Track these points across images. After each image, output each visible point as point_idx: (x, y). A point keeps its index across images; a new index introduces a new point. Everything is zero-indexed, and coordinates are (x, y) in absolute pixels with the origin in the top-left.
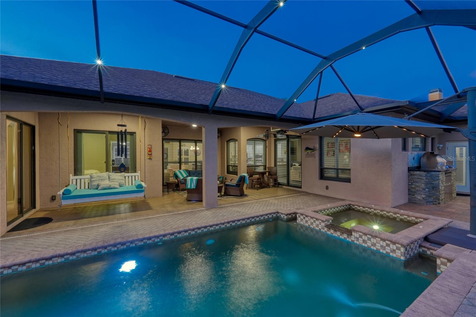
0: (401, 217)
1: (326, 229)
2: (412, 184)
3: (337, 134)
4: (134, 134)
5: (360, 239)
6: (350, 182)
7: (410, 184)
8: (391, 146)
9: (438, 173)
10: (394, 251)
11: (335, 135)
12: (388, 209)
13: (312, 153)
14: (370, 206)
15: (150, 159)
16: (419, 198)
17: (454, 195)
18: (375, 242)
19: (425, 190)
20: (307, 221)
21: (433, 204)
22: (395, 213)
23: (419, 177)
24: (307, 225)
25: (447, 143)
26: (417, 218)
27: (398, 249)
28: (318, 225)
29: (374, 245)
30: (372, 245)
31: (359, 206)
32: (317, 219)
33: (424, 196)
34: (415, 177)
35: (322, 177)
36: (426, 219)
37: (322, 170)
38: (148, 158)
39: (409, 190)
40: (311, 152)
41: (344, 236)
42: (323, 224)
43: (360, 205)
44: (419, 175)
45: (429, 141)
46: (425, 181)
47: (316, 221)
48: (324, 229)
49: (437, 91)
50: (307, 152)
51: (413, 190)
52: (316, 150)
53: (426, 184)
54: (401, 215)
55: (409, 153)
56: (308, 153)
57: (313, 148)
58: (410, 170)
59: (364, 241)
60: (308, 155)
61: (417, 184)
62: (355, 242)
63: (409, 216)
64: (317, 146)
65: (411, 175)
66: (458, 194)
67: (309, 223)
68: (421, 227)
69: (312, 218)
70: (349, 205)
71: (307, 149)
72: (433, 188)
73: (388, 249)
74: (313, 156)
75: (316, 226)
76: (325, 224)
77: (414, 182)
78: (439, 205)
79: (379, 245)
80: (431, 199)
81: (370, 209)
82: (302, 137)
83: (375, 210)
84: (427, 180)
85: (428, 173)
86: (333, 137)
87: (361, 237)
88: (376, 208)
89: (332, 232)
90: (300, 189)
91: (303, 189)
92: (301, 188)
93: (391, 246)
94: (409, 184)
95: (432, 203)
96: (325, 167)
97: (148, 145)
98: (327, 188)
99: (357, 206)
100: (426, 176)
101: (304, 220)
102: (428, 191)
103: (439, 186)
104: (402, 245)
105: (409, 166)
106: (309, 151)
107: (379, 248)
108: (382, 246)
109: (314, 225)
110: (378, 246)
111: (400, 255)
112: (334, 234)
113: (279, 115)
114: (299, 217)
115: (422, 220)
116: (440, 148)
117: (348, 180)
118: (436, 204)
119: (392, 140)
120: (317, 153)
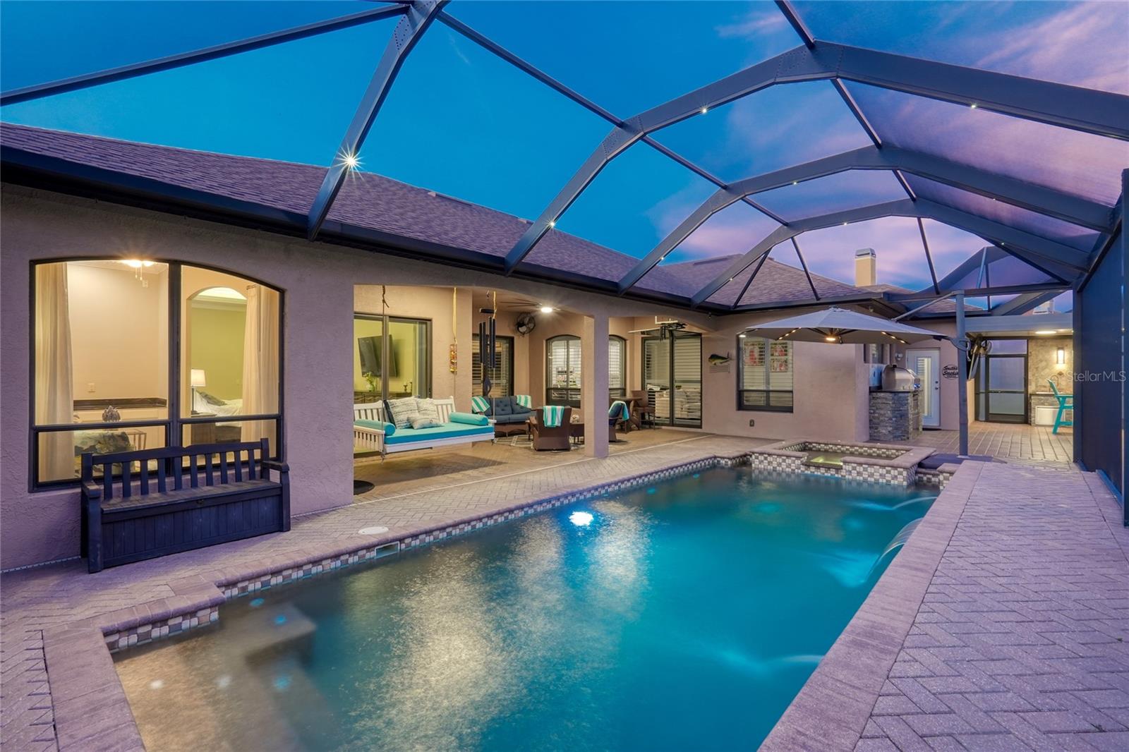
0: (878, 452)
1: (803, 468)
2: (874, 413)
3: (787, 335)
4: (428, 322)
5: (853, 471)
6: (792, 412)
7: (872, 411)
8: (854, 355)
9: (906, 395)
10: (895, 477)
11: (783, 336)
12: (861, 444)
13: (726, 364)
14: (834, 442)
15: (453, 372)
16: (884, 431)
17: (921, 430)
18: (873, 471)
19: (892, 420)
20: (770, 463)
21: (902, 440)
22: (870, 448)
23: (884, 401)
24: (770, 468)
25: (907, 352)
26: (897, 450)
27: (900, 473)
28: (790, 465)
29: (871, 475)
30: (869, 476)
31: (819, 444)
32: (788, 457)
33: (890, 429)
34: (879, 401)
35: (741, 406)
36: (907, 451)
37: (740, 393)
38: (452, 370)
39: (870, 421)
40: (721, 363)
41: (832, 472)
42: (798, 462)
43: (821, 442)
44: (884, 398)
45: (887, 348)
46: (892, 407)
47: (787, 460)
48: (799, 468)
49: (869, 254)
50: (713, 363)
51: (876, 421)
52: (731, 359)
53: (893, 411)
54: (878, 449)
55: (871, 365)
56: (715, 364)
57: (726, 356)
58: (871, 391)
59: (859, 474)
60: (714, 369)
61: (882, 412)
62: (847, 477)
63: (888, 449)
64: (734, 352)
65: (874, 398)
66: (924, 429)
67: (775, 464)
68: (912, 454)
69: (779, 456)
70: (804, 443)
71: (714, 357)
72: (901, 416)
73: (888, 477)
74: (726, 369)
75: (787, 467)
76: (801, 462)
77: (877, 409)
78: (907, 441)
79: (878, 474)
80: (898, 433)
81: (836, 445)
82: (703, 336)
83: (843, 446)
84: (894, 405)
85: (895, 395)
86: (778, 339)
87: (854, 469)
88: (844, 443)
89: (813, 470)
90: (699, 430)
91: (705, 429)
92: (700, 427)
93: (892, 472)
94: (870, 413)
95: (899, 439)
96: (745, 388)
97: (452, 345)
98: (752, 423)
99: (816, 443)
100: (893, 399)
101: (765, 461)
102: (896, 421)
103: (907, 414)
104: (905, 468)
105: (871, 386)
106: (718, 361)
107: (878, 477)
108: (881, 475)
109: (784, 465)
110: (877, 476)
111: (902, 480)
112: (816, 473)
113: (698, 301)
114: (757, 458)
115: (904, 452)
116: (899, 359)
117: (790, 410)
118: (905, 440)
119: (856, 346)
120: (733, 364)
